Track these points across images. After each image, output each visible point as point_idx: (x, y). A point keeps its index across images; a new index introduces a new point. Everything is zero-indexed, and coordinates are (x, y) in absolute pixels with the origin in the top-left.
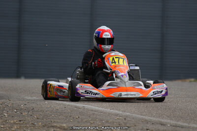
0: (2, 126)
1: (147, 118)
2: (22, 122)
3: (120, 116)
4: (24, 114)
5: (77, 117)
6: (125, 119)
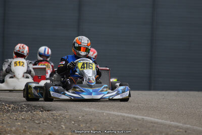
4: (82, 126)
5: (136, 129)
6: (186, 132)
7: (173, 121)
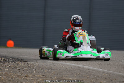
0: (32, 79)
2: (44, 76)
3: (106, 73)
4: (46, 71)
5: (79, 73)
6: (109, 75)
7: (102, 69)
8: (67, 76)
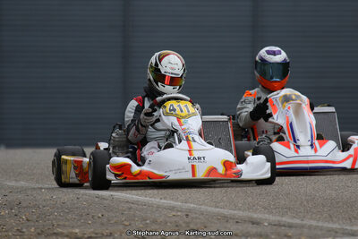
1: (226, 212)
3: (178, 211)
4: (2, 213)
5: (100, 215)
6: (187, 215)
8: (67, 223)
